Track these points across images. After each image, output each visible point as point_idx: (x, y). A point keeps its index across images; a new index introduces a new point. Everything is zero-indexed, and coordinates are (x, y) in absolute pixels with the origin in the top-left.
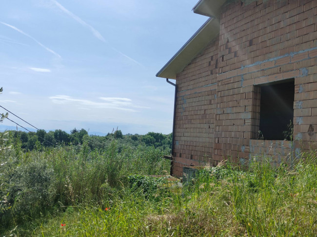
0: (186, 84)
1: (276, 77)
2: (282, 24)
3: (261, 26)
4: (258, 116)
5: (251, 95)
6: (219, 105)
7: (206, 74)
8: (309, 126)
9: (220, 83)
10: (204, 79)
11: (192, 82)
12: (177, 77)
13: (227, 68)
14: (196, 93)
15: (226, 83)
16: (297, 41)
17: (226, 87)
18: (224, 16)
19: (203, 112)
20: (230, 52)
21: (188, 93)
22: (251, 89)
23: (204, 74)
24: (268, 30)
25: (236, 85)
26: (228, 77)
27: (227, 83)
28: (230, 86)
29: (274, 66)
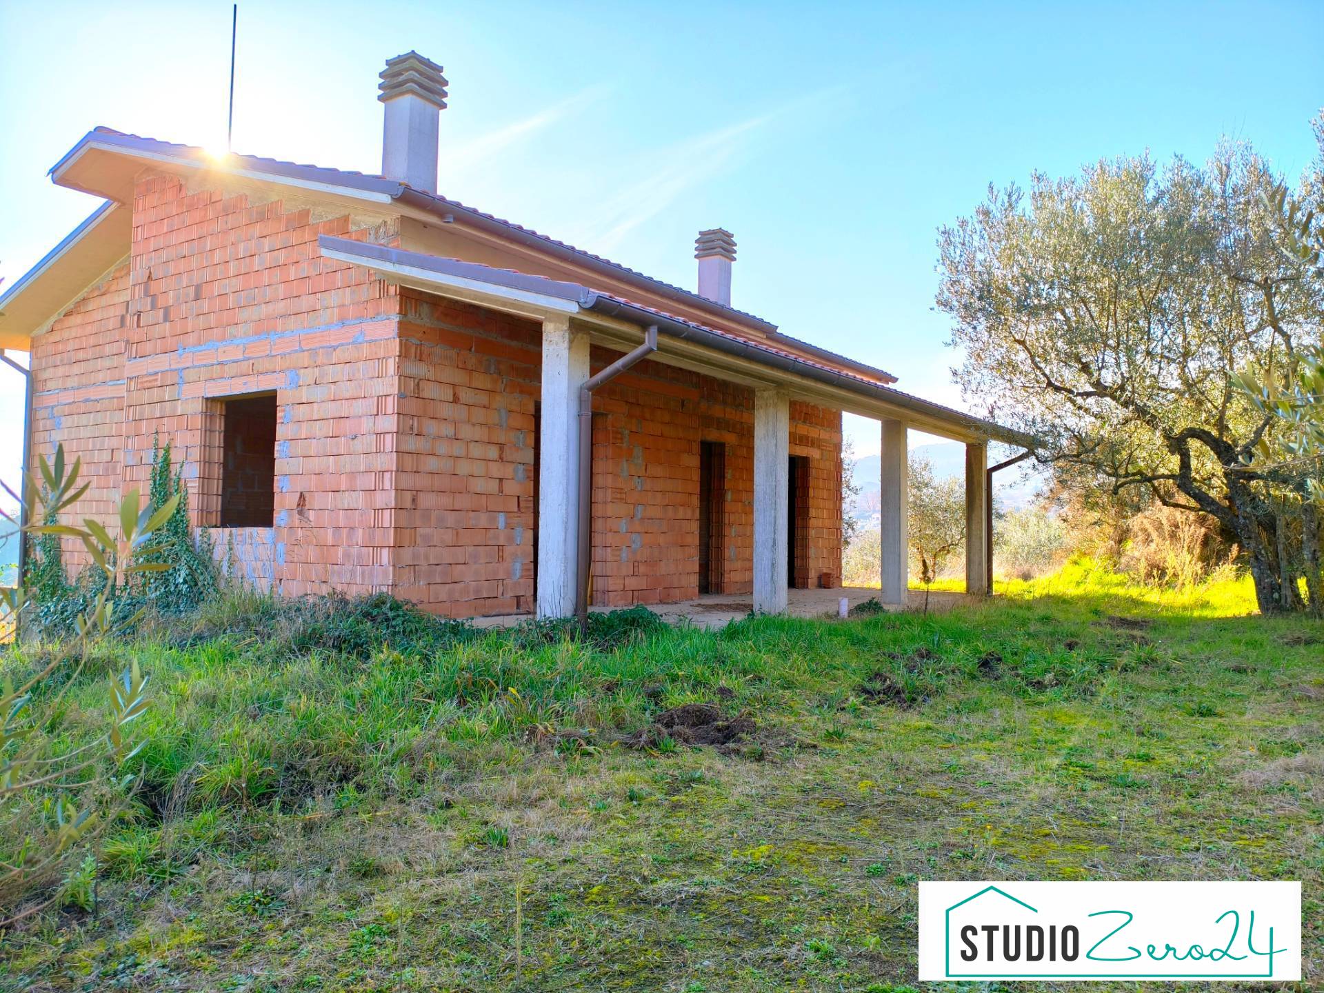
0: (61, 371)
1: (245, 383)
2: (256, 263)
3: (218, 257)
4: (217, 471)
5: (198, 422)
6: (130, 441)
7: (115, 348)
8: (298, 495)
9: (133, 384)
10: (107, 363)
11: (76, 369)
12: (32, 347)
13: (148, 347)
14: (86, 401)
15: (146, 385)
16: (281, 307)
17: (146, 397)
18: (140, 208)
19: (106, 456)
20: (154, 307)
21: (67, 397)
22: (199, 406)
23: (108, 349)
24: (232, 268)
25: (167, 393)
26: (150, 371)
27: (149, 385)
28: (156, 394)
29: (241, 357)
